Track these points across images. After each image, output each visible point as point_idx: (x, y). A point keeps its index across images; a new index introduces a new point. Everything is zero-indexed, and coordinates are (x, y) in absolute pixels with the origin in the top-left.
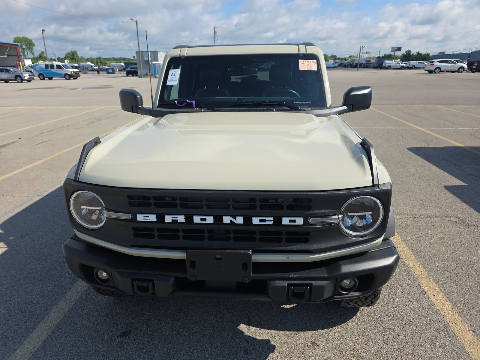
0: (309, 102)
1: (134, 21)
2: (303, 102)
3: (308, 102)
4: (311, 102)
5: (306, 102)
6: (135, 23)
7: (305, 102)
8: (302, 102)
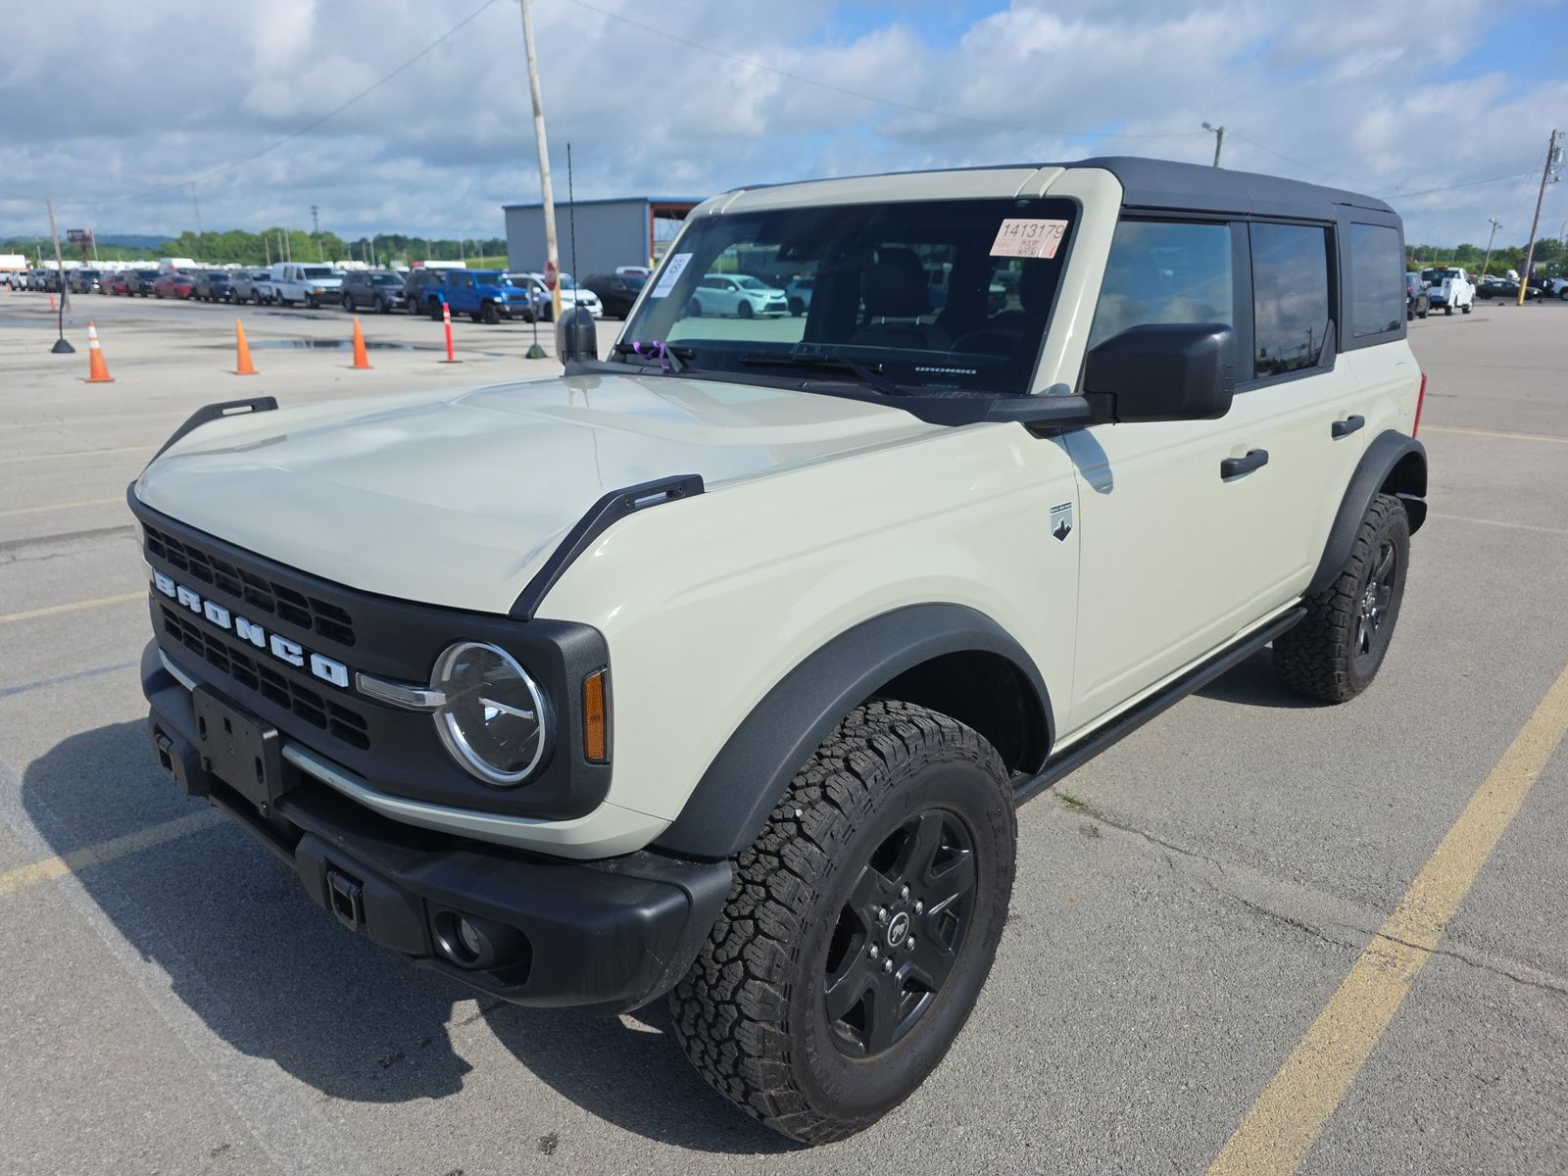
0: (968, 372)
1: (1211, 130)
2: (947, 370)
3: (963, 371)
4: (974, 372)
5: (958, 371)
6: (1215, 134)
7: (953, 371)
8: (943, 370)
